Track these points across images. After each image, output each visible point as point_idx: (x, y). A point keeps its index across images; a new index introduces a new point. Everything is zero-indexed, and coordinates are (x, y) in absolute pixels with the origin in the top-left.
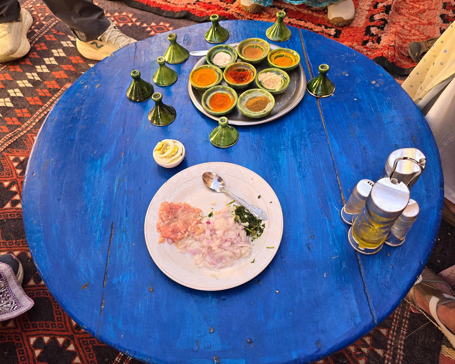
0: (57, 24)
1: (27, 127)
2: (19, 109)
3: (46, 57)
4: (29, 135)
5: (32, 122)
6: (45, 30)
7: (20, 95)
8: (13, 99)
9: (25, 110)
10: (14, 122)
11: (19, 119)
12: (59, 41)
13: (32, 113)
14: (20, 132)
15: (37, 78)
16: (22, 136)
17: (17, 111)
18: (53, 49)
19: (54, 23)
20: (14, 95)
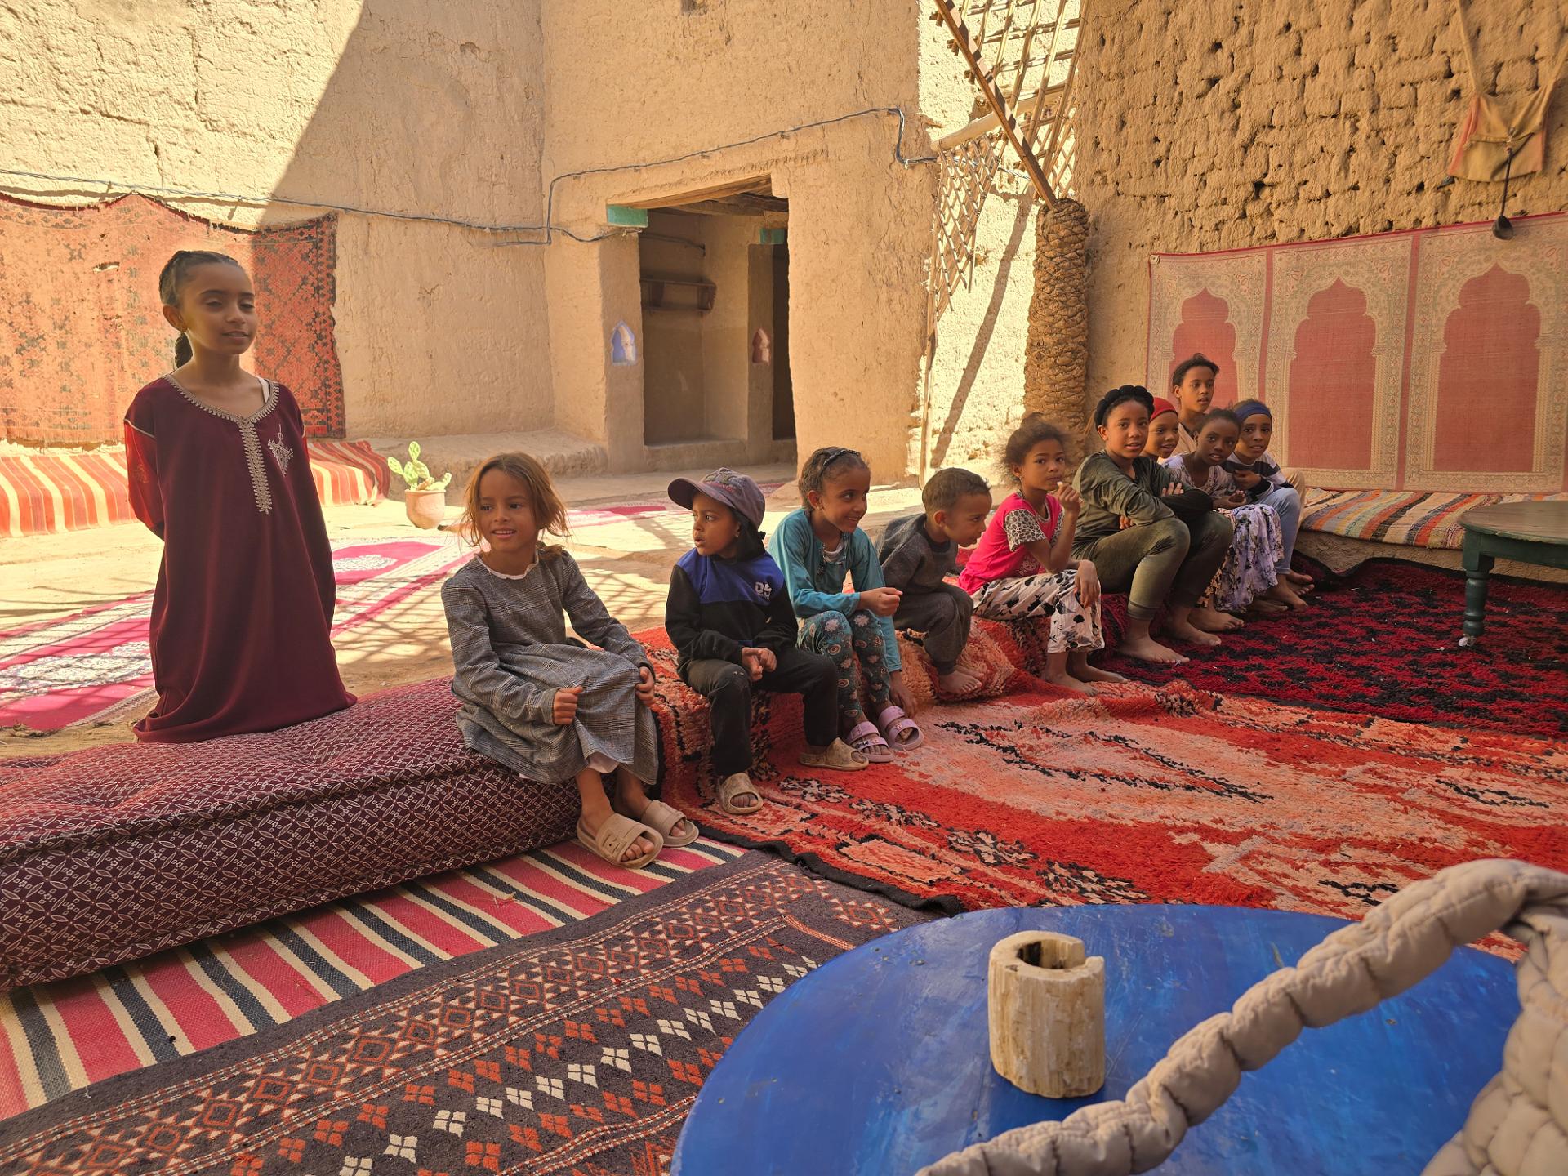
0: (781, 930)
1: (649, 1126)
2: (643, 1080)
3: (739, 988)
4: (648, 1145)
5: (664, 1119)
6: (752, 935)
7: (656, 1049)
8: (636, 1055)
9: (656, 1088)
10: (620, 1107)
11: (636, 1102)
12: (780, 962)
13: (670, 1099)
14: (629, 1131)
15: (706, 1025)
16: (631, 1142)
17: (637, 1084)
18: (760, 974)
19: (777, 928)
20: (642, 1046)
